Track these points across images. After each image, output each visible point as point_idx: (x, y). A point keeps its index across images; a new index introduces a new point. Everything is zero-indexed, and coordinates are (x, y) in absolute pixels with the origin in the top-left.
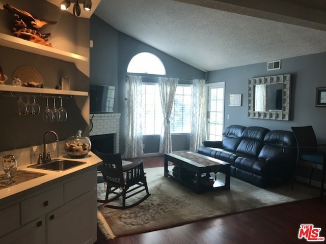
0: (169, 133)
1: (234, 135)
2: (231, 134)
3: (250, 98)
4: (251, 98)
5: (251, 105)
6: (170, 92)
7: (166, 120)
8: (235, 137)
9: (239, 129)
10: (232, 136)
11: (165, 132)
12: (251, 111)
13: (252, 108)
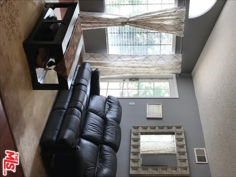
0: (108, 26)
1: (109, 110)
2: (110, 106)
3: (157, 128)
4: (157, 130)
5: (149, 130)
6: (165, 25)
7: (126, 20)
8: (107, 110)
9: (117, 115)
10: (107, 106)
11: (108, 20)
12: (141, 130)
13: (144, 131)
